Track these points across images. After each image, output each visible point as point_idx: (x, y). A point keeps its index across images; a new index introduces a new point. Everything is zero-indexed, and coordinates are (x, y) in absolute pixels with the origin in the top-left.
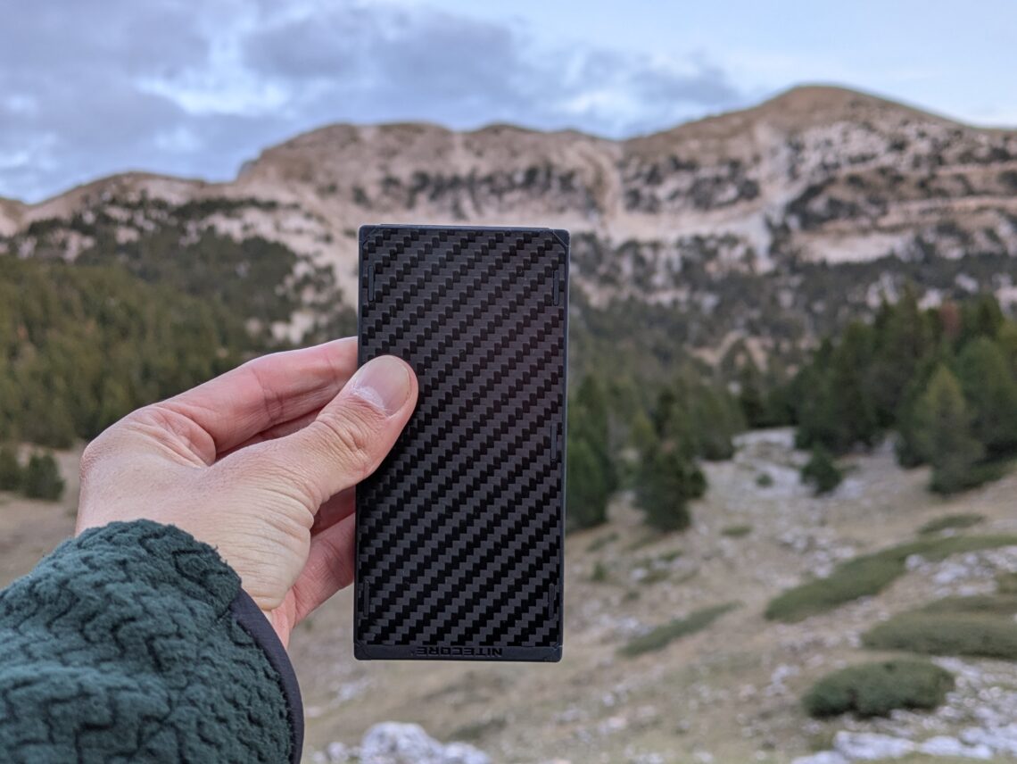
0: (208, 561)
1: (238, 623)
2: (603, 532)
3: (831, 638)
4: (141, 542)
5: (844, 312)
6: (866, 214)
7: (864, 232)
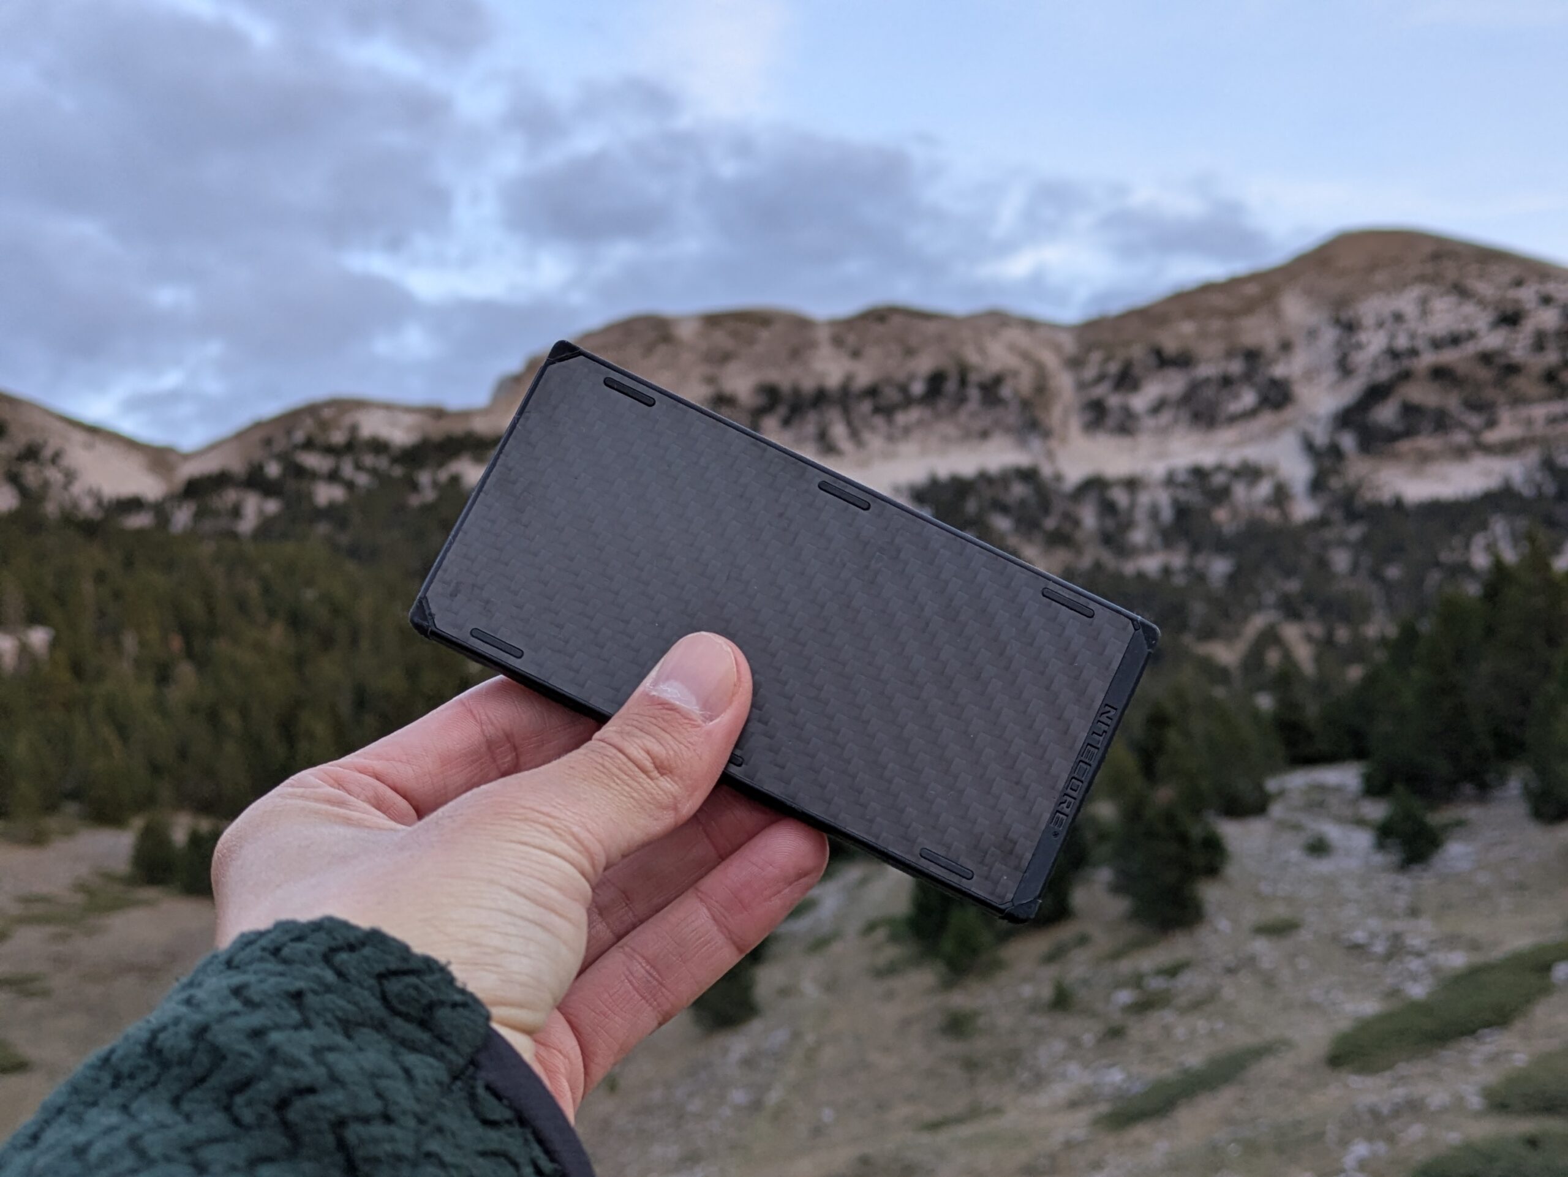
0: (434, 986)
1: (488, 1088)
2: (1065, 932)
3: (1437, 1097)
4: (327, 958)
5: (1434, 577)
6: (1462, 425)
7: (1461, 453)
